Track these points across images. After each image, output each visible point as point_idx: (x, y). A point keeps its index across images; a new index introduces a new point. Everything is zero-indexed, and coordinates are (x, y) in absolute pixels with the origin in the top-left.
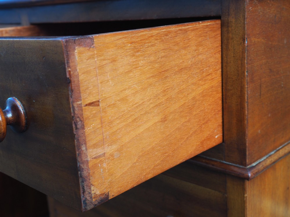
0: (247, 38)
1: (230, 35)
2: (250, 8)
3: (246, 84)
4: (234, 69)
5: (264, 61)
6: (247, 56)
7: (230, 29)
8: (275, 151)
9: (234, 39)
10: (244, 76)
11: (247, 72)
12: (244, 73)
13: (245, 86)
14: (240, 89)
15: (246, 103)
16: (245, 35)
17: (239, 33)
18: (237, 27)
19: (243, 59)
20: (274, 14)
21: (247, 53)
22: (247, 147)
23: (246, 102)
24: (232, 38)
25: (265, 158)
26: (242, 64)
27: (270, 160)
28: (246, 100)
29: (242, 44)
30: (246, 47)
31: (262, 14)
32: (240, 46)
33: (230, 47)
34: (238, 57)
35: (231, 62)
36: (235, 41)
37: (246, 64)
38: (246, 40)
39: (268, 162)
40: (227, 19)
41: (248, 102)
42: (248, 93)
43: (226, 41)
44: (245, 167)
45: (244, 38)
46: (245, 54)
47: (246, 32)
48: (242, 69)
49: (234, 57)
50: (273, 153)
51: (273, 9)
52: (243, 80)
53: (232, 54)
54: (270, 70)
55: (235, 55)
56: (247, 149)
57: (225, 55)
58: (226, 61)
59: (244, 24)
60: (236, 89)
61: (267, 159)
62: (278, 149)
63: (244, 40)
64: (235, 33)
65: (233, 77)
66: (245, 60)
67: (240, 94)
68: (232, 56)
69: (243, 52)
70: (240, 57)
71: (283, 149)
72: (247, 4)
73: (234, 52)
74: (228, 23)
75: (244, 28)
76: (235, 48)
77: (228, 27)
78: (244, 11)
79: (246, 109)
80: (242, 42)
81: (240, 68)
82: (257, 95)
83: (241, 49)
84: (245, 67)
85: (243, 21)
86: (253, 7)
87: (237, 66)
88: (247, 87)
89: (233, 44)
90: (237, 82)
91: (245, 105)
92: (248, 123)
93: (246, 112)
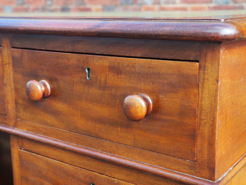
0: (220, 80)
1: (206, 76)
2: (223, 57)
3: (218, 115)
4: (208, 103)
5: (229, 97)
6: (220, 94)
7: (206, 72)
8: (232, 167)
9: (210, 80)
10: (216, 109)
11: (219, 106)
12: (216, 106)
13: (217, 117)
14: (212, 119)
15: (217, 131)
16: (218, 78)
17: (214, 76)
18: (213, 71)
19: (216, 96)
20: (236, 60)
21: (220, 92)
22: (216, 166)
23: (217, 129)
24: (208, 79)
25: (226, 173)
26: (215, 99)
27: (230, 175)
28: (217, 128)
29: (216, 84)
30: (219, 87)
31: (230, 60)
32: (214, 85)
33: (205, 85)
34: (212, 94)
35: (206, 97)
36: (209, 81)
37: (218, 100)
38: (219, 81)
39: (229, 177)
40: (204, 63)
41: (218, 130)
42: (218, 123)
43: (202, 81)
44: (214, 182)
45: (218, 80)
46: (218, 92)
47: (220, 75)
48: (215, 104)
49: (208, 94)
50: (231, 169)
51: (236, 56)
52: (215, 112)
53: (207, 91)
54: (232, 103)
55: (209, 93)
56: (216, 167)
57: (201, 92)
58: (201, 96)
59: (218, 69)
60: (209, 119)
61: (229, 174)
62: (234, 165)
63: (218, 81)
64: (210, 75)
65: (207, 110)
66: (218, 97)
67: (212, 123)
68: (207, 92)
69: (216, 91)
70: (213, 94)
71: (238, 165)
72: (221, 54)
73: (209, 90)
74: (205, 67)
75: (218, 72)
76: (209, 87)
77: (204, 70)
78: (219, 59)
79: (217, 135)
80: (216, 83)
81: (213, 103)
82: (224, 123)
83: (214, 88)
84: (217, 102)
85: (217, 67)
86: (225, 56)
87: (211, 101)
88: (219, 118)
89: (208, 84)
90: (210, 114)
91: (216, 132)
92: (217, 146)
93: (217, 138)
